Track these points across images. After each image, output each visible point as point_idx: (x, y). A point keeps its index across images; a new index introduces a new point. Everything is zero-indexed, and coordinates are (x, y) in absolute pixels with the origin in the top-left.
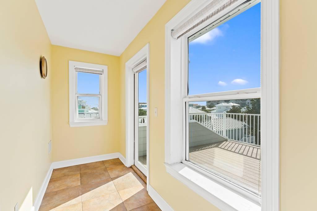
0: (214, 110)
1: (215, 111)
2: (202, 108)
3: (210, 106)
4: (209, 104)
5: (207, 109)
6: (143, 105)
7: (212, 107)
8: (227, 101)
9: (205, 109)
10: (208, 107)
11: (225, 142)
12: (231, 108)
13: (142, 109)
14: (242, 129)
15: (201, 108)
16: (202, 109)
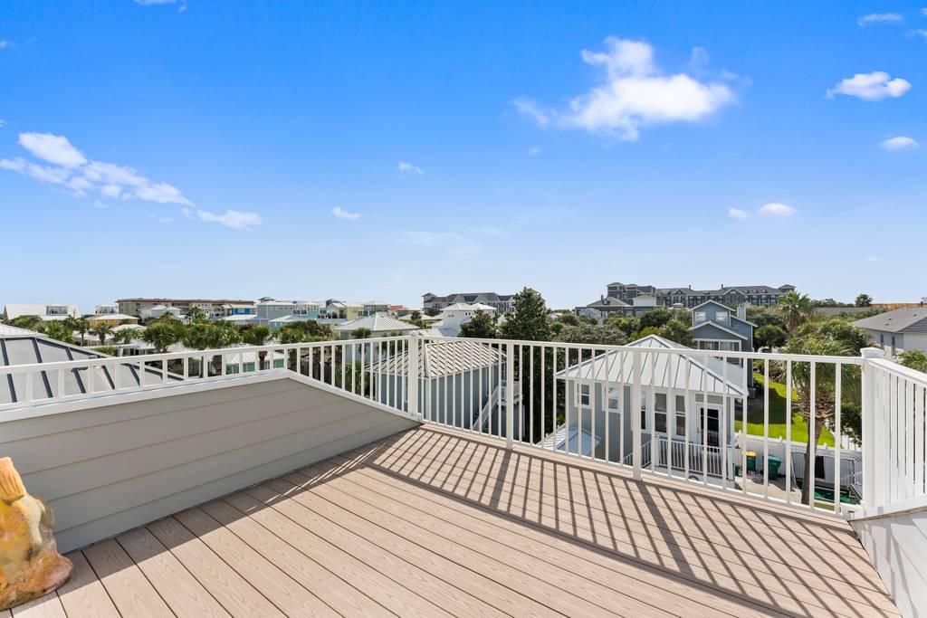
0: (439, 320)
1: (441, 324)
2: (411, 315)
3: (432, 312)
4: (430, 305)
5: (425, 317)
6: (235, 306)
7: (437, 313)
8: (470, 299)
9: (420, 318)
10: (426, 314)
11: (413, 432)
12: (474, 316)
13: (229, 322)
14: (496, 368)
15: (408, 317)
16: (412, 318)
